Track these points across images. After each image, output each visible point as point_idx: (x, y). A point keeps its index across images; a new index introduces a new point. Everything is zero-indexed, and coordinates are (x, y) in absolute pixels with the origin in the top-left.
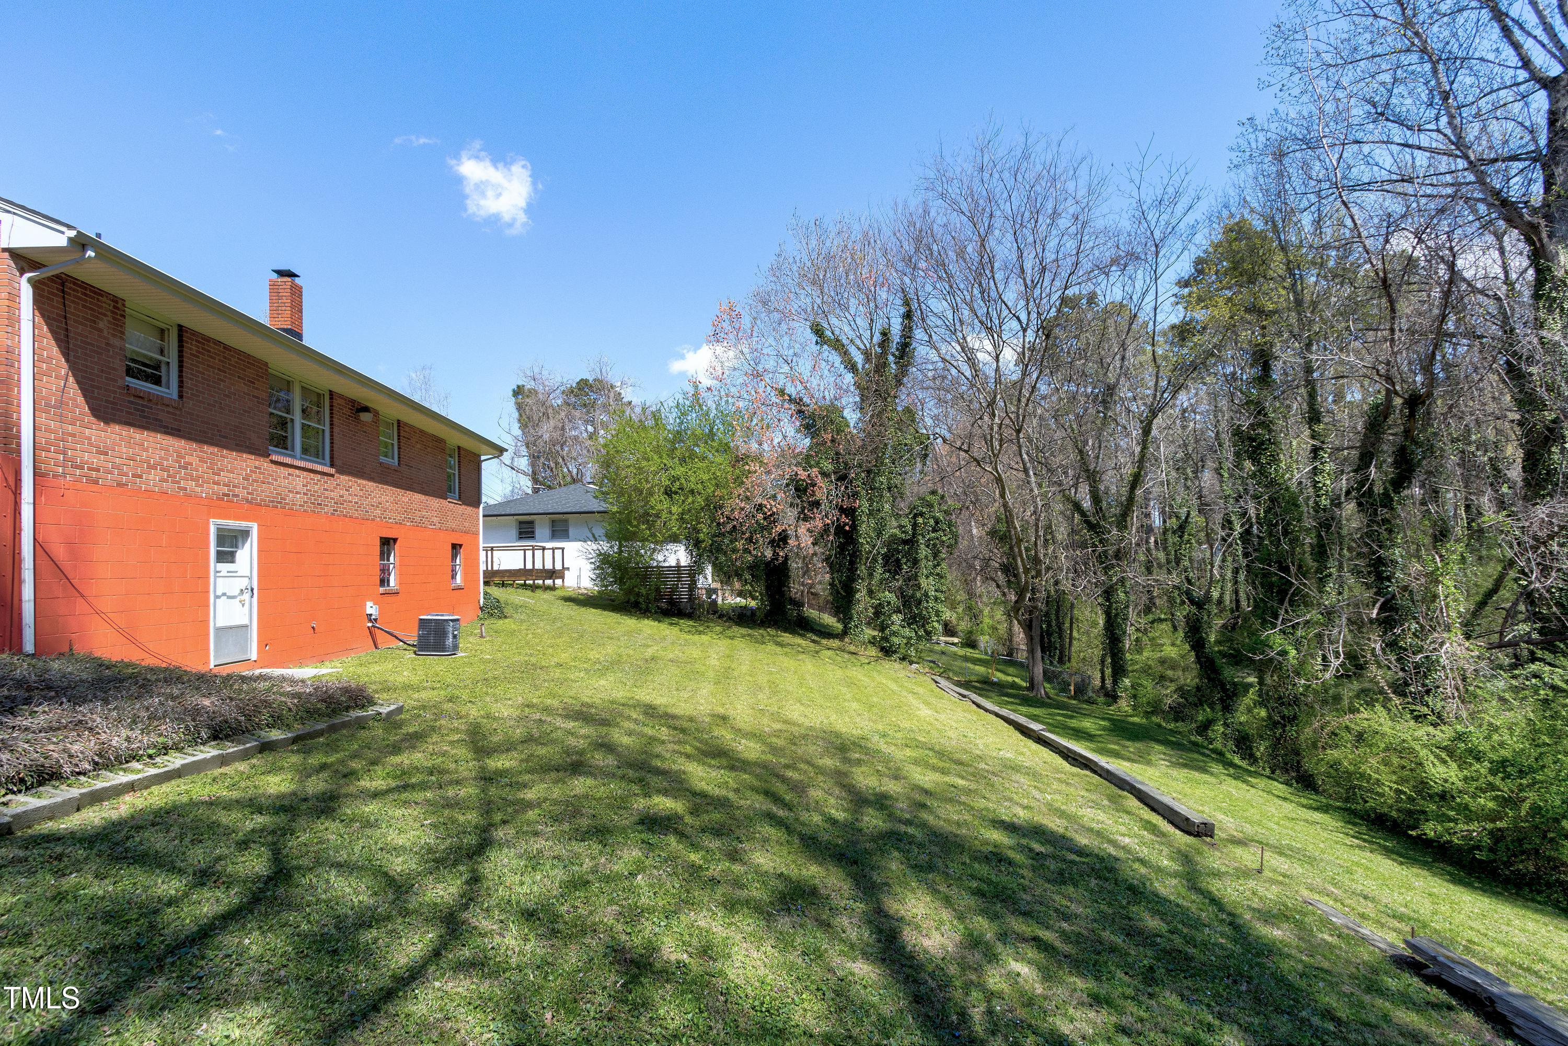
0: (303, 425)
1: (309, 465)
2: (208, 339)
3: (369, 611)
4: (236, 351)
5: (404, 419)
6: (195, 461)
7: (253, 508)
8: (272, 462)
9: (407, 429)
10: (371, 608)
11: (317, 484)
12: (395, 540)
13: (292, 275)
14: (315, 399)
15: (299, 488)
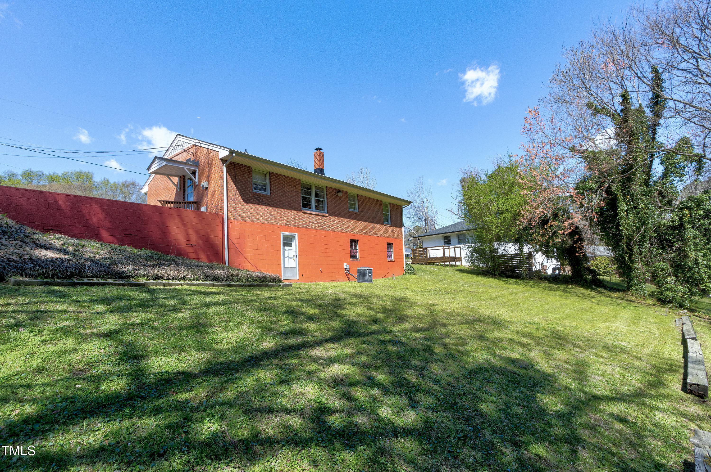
0: (316, 200)
1: (317, 213)
2: (278, 175)
3: (345, 267)
4: (289, 177)
5: (359, 194)
6: (275, 213)
7: (296, 228)
8: (303, 213)
9: (362, 198)
10: (346, 266)
11: (321, 220)
12: (358, 240)
13: (320, 149)
14: (321, 190)
15: (314, 221)
